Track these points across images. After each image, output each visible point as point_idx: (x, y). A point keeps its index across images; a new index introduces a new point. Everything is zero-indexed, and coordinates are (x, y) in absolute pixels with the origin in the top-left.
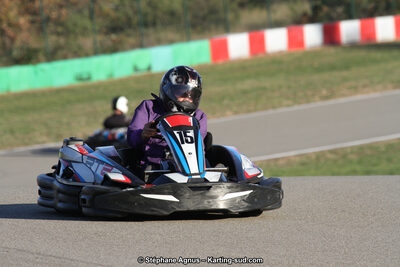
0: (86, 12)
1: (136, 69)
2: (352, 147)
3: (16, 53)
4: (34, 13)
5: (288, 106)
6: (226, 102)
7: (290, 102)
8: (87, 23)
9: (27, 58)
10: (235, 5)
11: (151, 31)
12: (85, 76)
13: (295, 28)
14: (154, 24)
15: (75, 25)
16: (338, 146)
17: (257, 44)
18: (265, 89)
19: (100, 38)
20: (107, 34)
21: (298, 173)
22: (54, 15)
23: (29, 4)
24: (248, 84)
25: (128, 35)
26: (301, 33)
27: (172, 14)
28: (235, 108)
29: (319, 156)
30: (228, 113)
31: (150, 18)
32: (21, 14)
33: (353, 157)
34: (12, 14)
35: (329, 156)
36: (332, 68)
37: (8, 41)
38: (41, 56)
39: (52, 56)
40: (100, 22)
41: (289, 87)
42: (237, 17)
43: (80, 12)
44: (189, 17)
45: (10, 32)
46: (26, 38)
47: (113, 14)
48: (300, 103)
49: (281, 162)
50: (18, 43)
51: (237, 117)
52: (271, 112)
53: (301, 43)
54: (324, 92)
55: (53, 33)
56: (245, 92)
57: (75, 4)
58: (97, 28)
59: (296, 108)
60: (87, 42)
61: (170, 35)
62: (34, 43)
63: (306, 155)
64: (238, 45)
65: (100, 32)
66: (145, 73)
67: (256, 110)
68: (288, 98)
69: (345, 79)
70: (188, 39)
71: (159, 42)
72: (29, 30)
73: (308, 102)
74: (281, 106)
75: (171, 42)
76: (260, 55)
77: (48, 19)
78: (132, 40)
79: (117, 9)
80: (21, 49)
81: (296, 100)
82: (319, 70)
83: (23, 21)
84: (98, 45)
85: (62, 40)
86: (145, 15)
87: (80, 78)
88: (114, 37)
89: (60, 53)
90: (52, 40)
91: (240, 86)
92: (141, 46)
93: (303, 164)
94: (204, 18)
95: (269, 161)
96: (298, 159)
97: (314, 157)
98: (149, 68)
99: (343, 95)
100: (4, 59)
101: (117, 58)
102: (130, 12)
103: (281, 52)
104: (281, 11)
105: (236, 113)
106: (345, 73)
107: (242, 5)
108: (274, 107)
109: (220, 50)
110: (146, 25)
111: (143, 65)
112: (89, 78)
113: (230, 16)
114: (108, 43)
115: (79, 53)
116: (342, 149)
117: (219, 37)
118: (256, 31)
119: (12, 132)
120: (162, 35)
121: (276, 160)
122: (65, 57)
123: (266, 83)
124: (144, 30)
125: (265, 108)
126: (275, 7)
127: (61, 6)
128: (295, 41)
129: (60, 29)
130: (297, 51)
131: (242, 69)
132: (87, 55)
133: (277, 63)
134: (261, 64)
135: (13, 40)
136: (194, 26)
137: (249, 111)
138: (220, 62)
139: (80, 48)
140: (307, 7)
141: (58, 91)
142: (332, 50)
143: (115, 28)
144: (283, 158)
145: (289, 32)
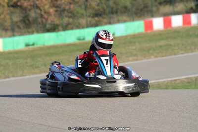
0: (83, 7)
3: (48, 26)
4: (57, 7)
5: (182, 54)
6: (151, 52)
7: (183, 52)
8: (83, 12)
9: (53, 29)
10: (157, 4)
11: (115, 16)
12: (82, 38)
13: (187, 15)
14: (116, 12)
15: (78, 12)
17: (167, 23)
18: (171, 45)
19: (89, 19)
20: (93, 17)
21: (186, 88)
22: (67, 8)
23: (55, 2)
24: (162, 43)
25: (104, 18)
26: (190, 18)
27: (126, 8)
28: (155, 55)
30: (152, 57)
31: (114, 9)
32: (51, 7)
34: (46, 7)
37: (44, 21)
38: (60, 28)
39: (66, 28)
40: (90, 11)
41: (183, 45)
42: (158, 9)
43: (80, 6)
44: (134, 10)
45: (46, 16)
46: (53, 19)
47: (96, 7)
48: (188, 53)
49: (178, 82)
50: (49, 21)
51: (156, 59)
52: (173, 57)
53: (189, 23)
55: (66, 16)
56: (161, 47)
57: (78, 2)
58: (88, 14)
59: (186, 55)
60: (83, 21)
61: (124, 18)
62: (57, 21)
63: (190, 78)
64: (158, 23)
65: (89, 16)
67: (166, 56)
68: (182, 50)
70: (133, 20)
71: (119, 22)
72: (55, 15)
73: (192, 52)
74: (178, 53)
75: (125, 21)
76: (169, 28)
77: (64, 10)
78: (105, 20)
79: (98, 5)
80: (51, 24)
81: (186, 51)
83: (52, 10)
84: (89, 23)
85: (71, 20)
86: (112, 8)
87: (79, 39)
88: (96, 19)
89: (70, 26)
90: (66, 20)
91: (159, 44)
92: (110, 23)
93: (189, 83)
94: (141, 10)
95: (172, 81)
96: (186, 80)
97: (194, 79)
98: (114, 34)
100: (42, 29)
102: (105, 7)
103: (179, 27)
104: (180, 6)
105: (156, 57)
107: (160, 4)
108: (175, 54)
109: (149, 26)
110: (112, 13)
112: (84, 39)
113: (154, 9)
114: (94, 22)
115: (79, 27)
117: (148, 19)
118: (167, 16)
120: (120, 18)
121: (176, 80)
122: (72, 29)
123: (172, 42)
124: (111, 15)
125: (171, 55)
126: (177, 4)
127: (71, 3)
128: (187, 22)
129: (70, 15)
130: (187, 27)
131: (160, 35)
132: (83, 28)
133: (177, 32)
134: (170, 33)
135: (47, 20)
136: (136, 14)
137: (163, 56)
138: (149, 32)
139: (79, 24)
140: (193, 5)
141: (69, 45)
143: (97, 14)
144: (179, 79)
145: (183, 17)
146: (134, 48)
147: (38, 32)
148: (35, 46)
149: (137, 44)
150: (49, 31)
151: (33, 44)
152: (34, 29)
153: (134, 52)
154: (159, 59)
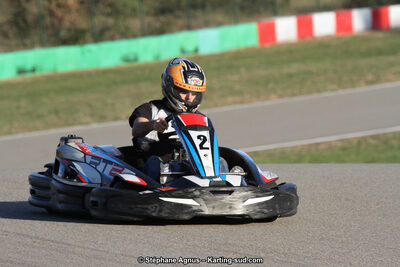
1: (183, 51)
2: (394, 133)
3: (63, 33)
5: (333, 90)
6: (271, 85)
8: (136, 3)
9: (75, 38)
11: (199, 13)
12: (132, 57)
13: (344, 12)
14: (203, 6)
15: (125, 6)
16: (380, 131)
17: (305, 28)
18: (310, 73)
19: (149, 20)
20: (155, 15)
21: (340, 160)
24: (294, 68)
25: (177, 17)
26: (350, 18)
28: (280, 92)
29: (361, 141)
33: (395, 143)
35: (371, 141)
36: (380, 52)
37: (56, 21)
38: (88, 36)
39: (100, 36)
40: (149, 4)
41: (335, 72)
45: (59, 13)
46: (75, 19)
48: (344, 88)
49: (323, 147)
50: (67, 24)
51: (281, 101)
52: (315, 96)
53: (349, 28)
54: (370, 77)
55: (102, 14)
56: (290, 76)
58: (146, 9)
59: (341, 92)
60: (135, 24)
61: (219, 17)
62: (82, 23)
63: (348, 141)
64: (286, 28)
65: (148, 14)
66: (192, 55)
67: (300, 94)
68: (333, 82)
69: (392, 65)
70: (236, 21)
71: (207, 25)
72: (78, 11)
73: (354, 86)
74: (325, 89)
75: (219, 24)
76: (308, 39)
78: (180, 22)
80: (69, 30)
81: (341, 84)
82: (367, 54)
83: (72, 2)
84: (146, 26)
85: (110, 21)
87: (126, 60)
88: (162, 18)
89: (108, 34)
90: (100, 21)
91: (286, 70)
92: (189, 28)
93: (344, 149)
95: (310, 145)
96: (339, 144)
97: (355, 142)
98: (196, 50)
99: (388, 81)
100: (52, 39)
101: (164, 39)
103: (329, 36)
105: (281, 96)
106: (392, 59)
108: (319, 91)
109: (268, 33)
110: (194, 6)
111: (190, 47)
112: (136, 59)
114: (157, 24)
115: (127, 34)
116: (385, 134)
117: (266, 20)
118: (304, 14)
119: (57, 112)
120: (211, 17)
121: (318, 144)
122: (112, 38)
123: (313, 67)
124: (192, 12)
125: (310, 92)
128: (343, 25)
129: (108, 10)
130: (345, 35)
131: (289, 52)
132: (134, 36)
133: (324, 47)
134: (309, 48)
135: (61, 20)
136: (243, 9)
137: (294, 95)
138: (268, 45)
139: (127, 28)
141: (105, 72)
142: (379, 35)
143: (164, 10)
145: (338, 16)
146: (236, 77)
147: (43, 44)
148: (38, 74)
149: (243, 70)
150: (65, 42)
151: (33, 70)
152: (36, 38)
153: (237, 87)
154: (286, 100)
